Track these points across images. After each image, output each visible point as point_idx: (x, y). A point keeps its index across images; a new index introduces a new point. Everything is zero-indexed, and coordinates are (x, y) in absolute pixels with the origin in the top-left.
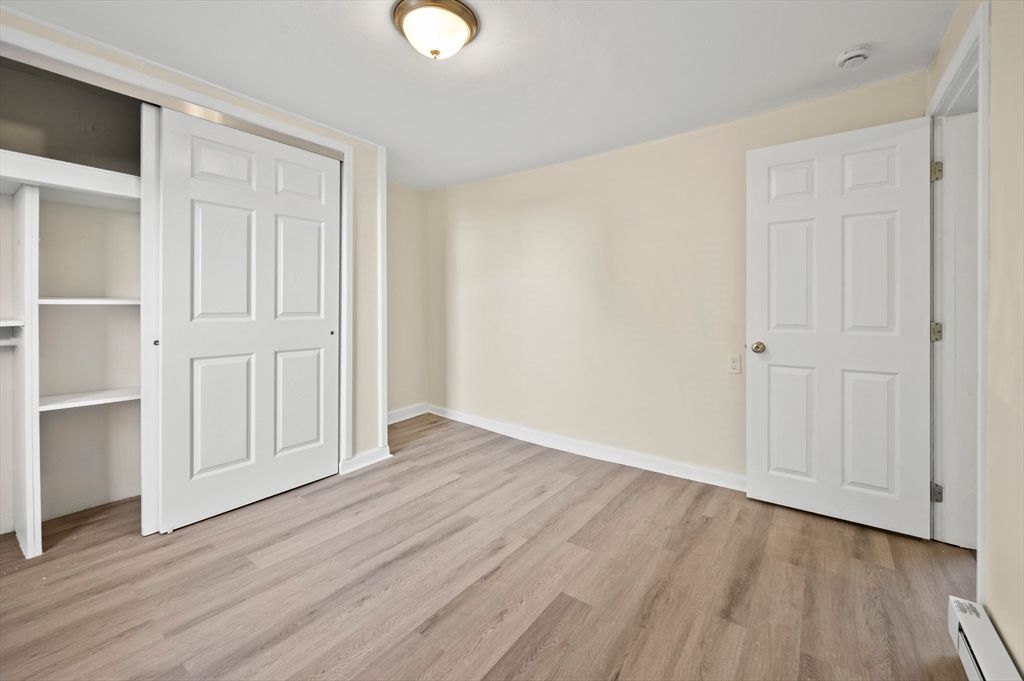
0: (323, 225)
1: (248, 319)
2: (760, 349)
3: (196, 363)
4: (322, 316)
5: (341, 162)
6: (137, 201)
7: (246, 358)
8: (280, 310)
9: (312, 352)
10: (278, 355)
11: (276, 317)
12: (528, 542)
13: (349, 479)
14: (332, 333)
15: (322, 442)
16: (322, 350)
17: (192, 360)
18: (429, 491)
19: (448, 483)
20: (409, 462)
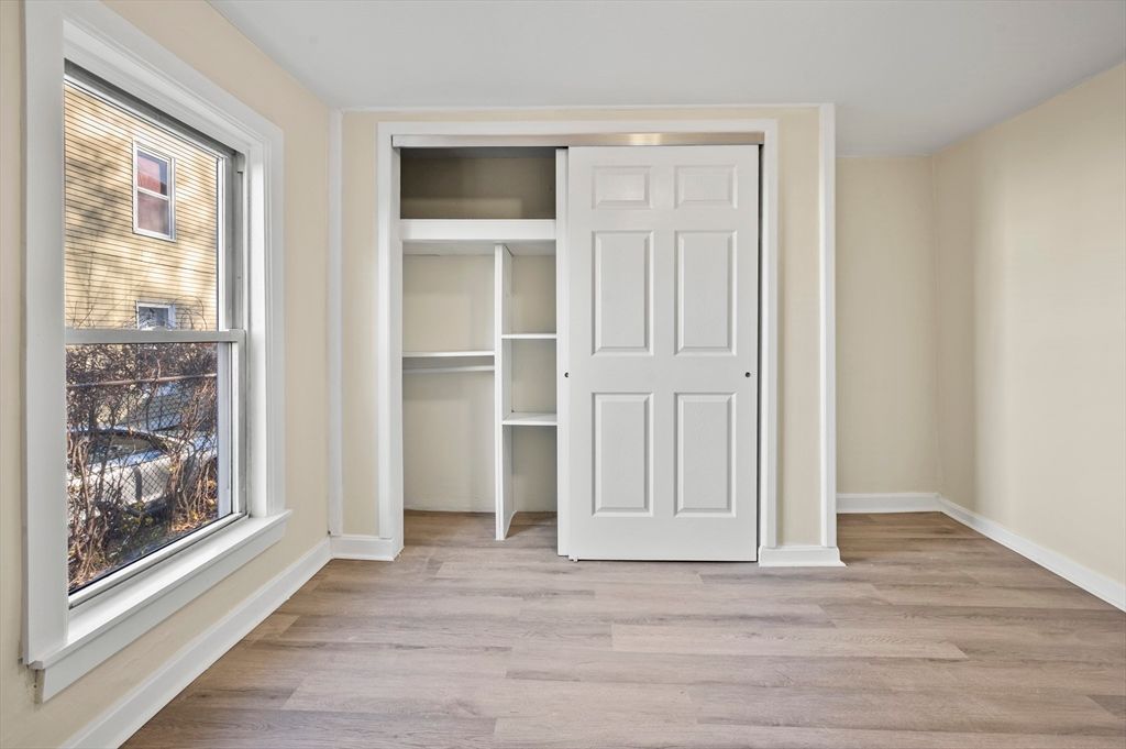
0: (735, 234)
1: (644, 354)
3: (597, 397)
4: (734, 352)
5: (761, 147)
6: (553, 243)
7: (644, 398)
8: (681, 345)
9: (723, 396)
10: (679, 397)
11: (676, 352)
13: (769, 576)
14: (748, 375)
15: (734, 514)
17: (594, 395)
18: (882, 655)
19: (931, 660)
20: (869, 586)
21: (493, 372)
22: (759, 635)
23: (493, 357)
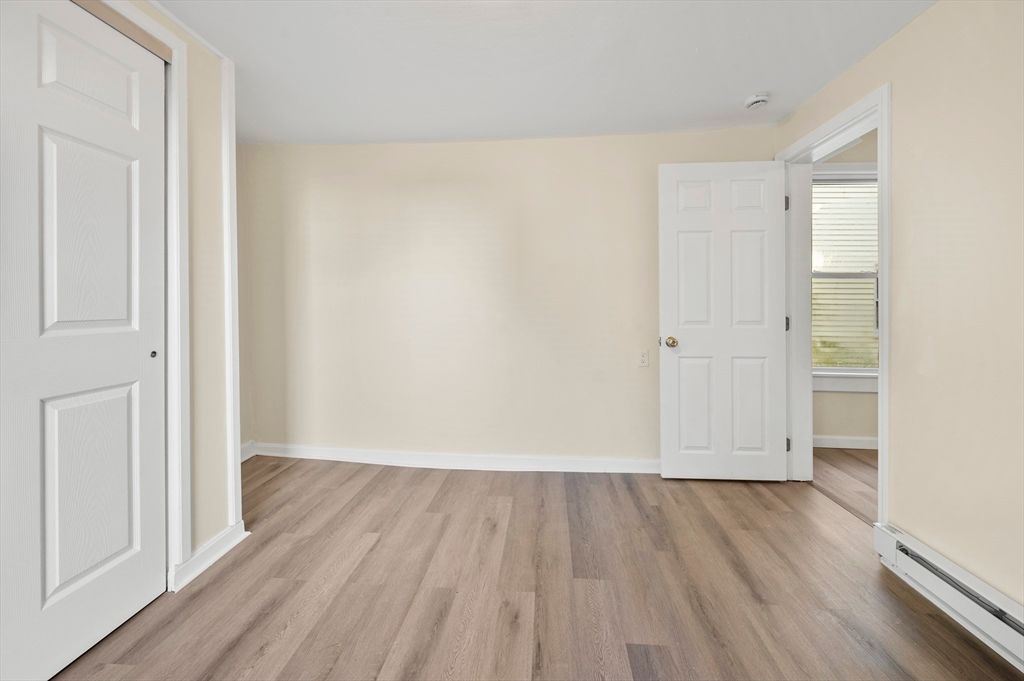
0: (136, 165)
2: (672, 344)
4: (135, 325)
5: (166, 63)
8: (52, 316)
9: (116, 391)
10: (48, 407)
11: (42, 330)
12: (538, 596)
14: (154, 354)
15: (137, 547)
16: (136, 387)
18: (352, 571)
19: (371, 550)
20: (285, 535)
22: (267, 644)
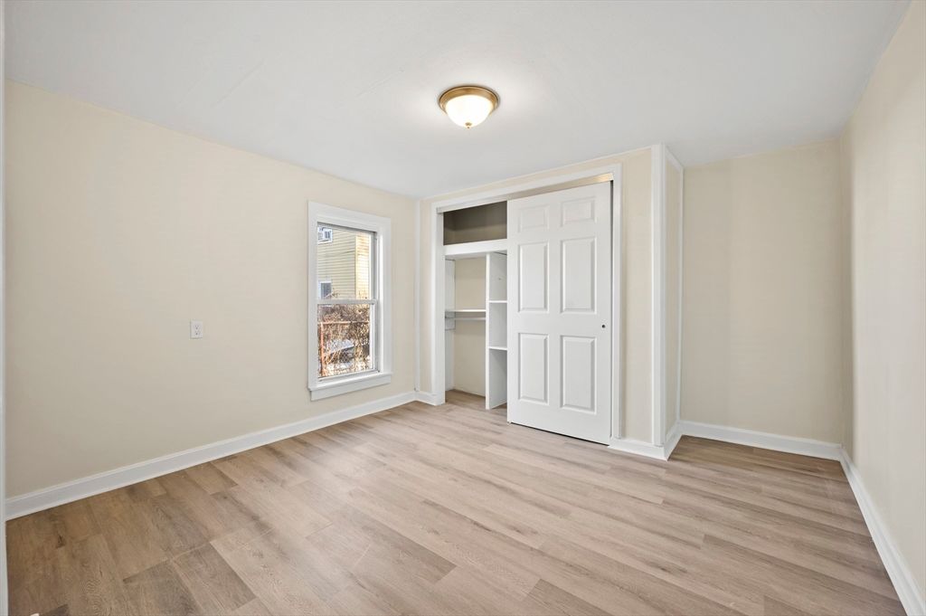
1: (544, 312)
4: (596, 313)
5: (611, 181)
7: (544, 337)
8: (564, 308)
10: (563, 338)
11: (561, 311)
13: (609, 453)
15: (595, 413)
16: (596, 340)
17: (519, 334)
21: (485, 321)
23: (485, 313)
